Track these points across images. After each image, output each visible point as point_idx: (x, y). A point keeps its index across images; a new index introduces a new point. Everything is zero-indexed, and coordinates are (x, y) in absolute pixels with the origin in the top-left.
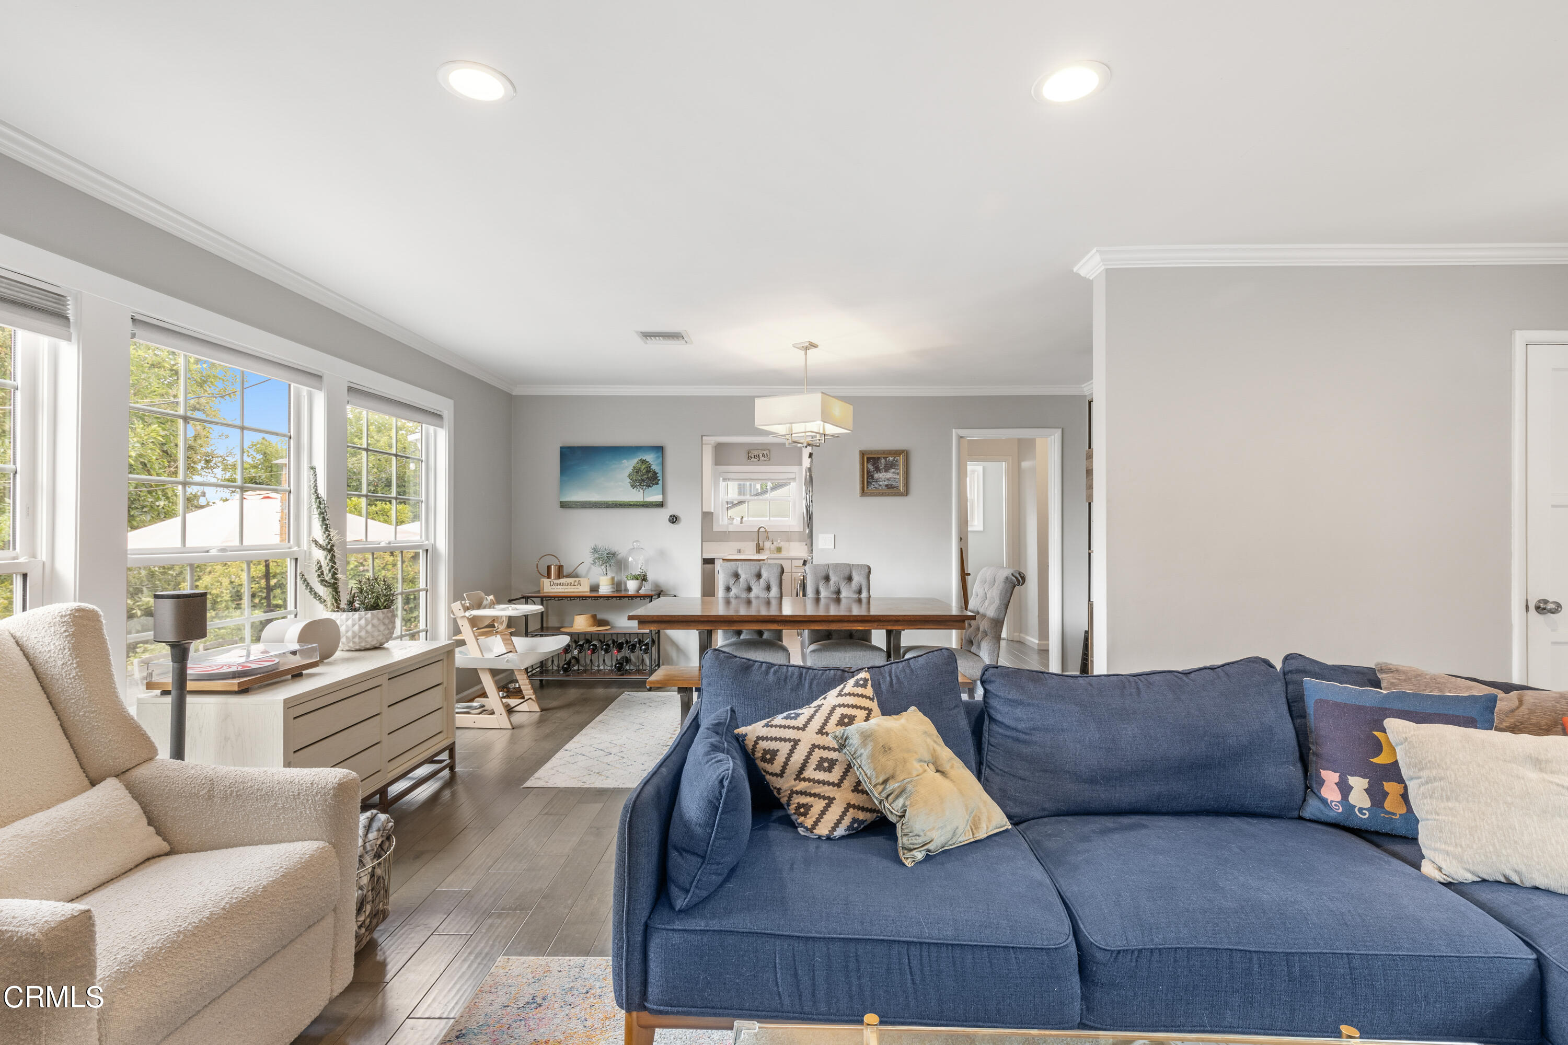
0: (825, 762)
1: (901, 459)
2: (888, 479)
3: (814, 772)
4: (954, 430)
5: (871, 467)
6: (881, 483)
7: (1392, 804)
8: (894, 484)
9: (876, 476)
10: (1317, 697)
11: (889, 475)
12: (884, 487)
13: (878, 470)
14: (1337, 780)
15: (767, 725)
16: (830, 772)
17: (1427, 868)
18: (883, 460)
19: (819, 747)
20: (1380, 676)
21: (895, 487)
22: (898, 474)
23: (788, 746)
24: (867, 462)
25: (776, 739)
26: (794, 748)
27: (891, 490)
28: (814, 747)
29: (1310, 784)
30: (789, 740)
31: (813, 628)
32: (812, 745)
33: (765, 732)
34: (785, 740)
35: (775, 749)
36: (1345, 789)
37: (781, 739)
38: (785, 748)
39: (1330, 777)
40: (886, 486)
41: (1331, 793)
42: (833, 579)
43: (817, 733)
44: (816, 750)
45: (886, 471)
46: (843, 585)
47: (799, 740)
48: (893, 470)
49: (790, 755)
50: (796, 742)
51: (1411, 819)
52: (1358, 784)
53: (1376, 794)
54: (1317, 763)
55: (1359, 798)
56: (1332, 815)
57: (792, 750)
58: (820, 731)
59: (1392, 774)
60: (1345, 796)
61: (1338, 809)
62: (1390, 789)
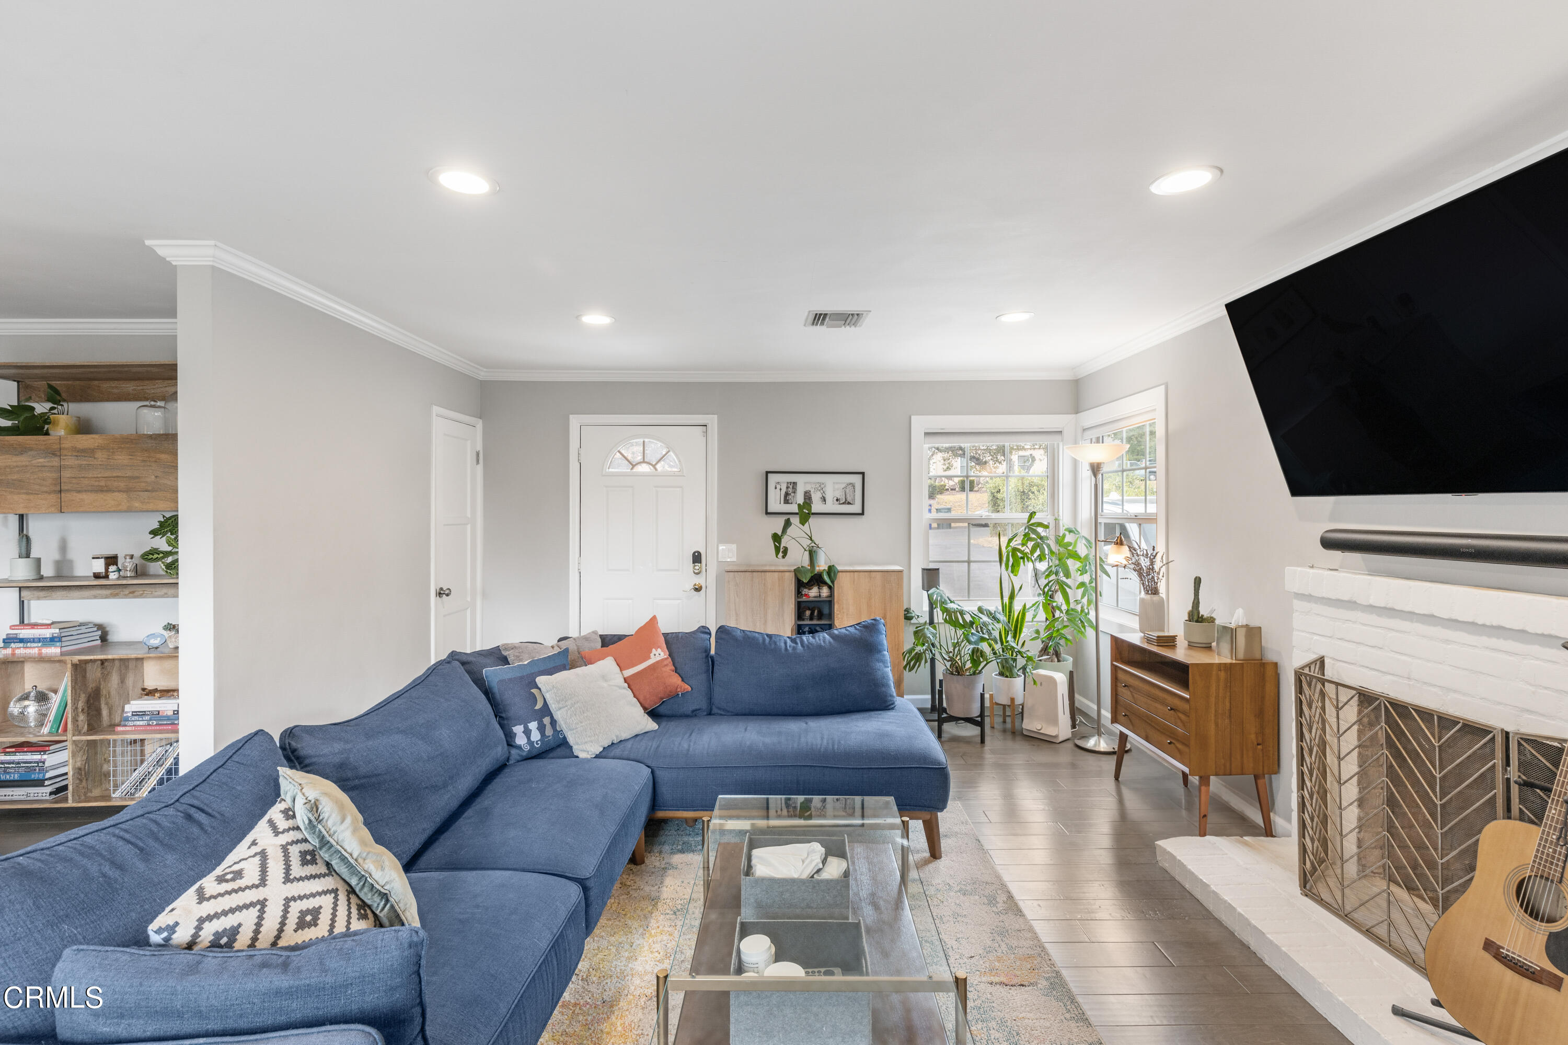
0: (307, 915)
3: (295, 934)
7: (549, 731)
10: (498, 680)
14: (523, 730)
15: (198, 899)
16: (316, 925)
17: (579, 755)
19: (294, 899)
20: (505, 653)
23: (254, 912)
25: (232, 911)
26: (262, 911)
28: (288, 901)
29: (510, 739)
30: (252, 904)
32: (285, 900)
33: (209, 908)
34: (246, 906)
35: (235, 925)
36: (527, 732)
37: (239, 908)
38: (248, 919)
39: (518, 730)
41: (521, 740)
43: (284, 883)
44: (292, 903)
47: (266, 900)
49: (259, 925)
50: (262, 904)
51: (561, 734)
52: (533, 726)
53: (541, 728)
54: (509, 725)
55: (536, 736)
56: (524, 754)
57: (261, 918)
58: (288, 879)
59: (546, 710)
60: (529, 738)
61: (527, 748)
62: (547, 720)
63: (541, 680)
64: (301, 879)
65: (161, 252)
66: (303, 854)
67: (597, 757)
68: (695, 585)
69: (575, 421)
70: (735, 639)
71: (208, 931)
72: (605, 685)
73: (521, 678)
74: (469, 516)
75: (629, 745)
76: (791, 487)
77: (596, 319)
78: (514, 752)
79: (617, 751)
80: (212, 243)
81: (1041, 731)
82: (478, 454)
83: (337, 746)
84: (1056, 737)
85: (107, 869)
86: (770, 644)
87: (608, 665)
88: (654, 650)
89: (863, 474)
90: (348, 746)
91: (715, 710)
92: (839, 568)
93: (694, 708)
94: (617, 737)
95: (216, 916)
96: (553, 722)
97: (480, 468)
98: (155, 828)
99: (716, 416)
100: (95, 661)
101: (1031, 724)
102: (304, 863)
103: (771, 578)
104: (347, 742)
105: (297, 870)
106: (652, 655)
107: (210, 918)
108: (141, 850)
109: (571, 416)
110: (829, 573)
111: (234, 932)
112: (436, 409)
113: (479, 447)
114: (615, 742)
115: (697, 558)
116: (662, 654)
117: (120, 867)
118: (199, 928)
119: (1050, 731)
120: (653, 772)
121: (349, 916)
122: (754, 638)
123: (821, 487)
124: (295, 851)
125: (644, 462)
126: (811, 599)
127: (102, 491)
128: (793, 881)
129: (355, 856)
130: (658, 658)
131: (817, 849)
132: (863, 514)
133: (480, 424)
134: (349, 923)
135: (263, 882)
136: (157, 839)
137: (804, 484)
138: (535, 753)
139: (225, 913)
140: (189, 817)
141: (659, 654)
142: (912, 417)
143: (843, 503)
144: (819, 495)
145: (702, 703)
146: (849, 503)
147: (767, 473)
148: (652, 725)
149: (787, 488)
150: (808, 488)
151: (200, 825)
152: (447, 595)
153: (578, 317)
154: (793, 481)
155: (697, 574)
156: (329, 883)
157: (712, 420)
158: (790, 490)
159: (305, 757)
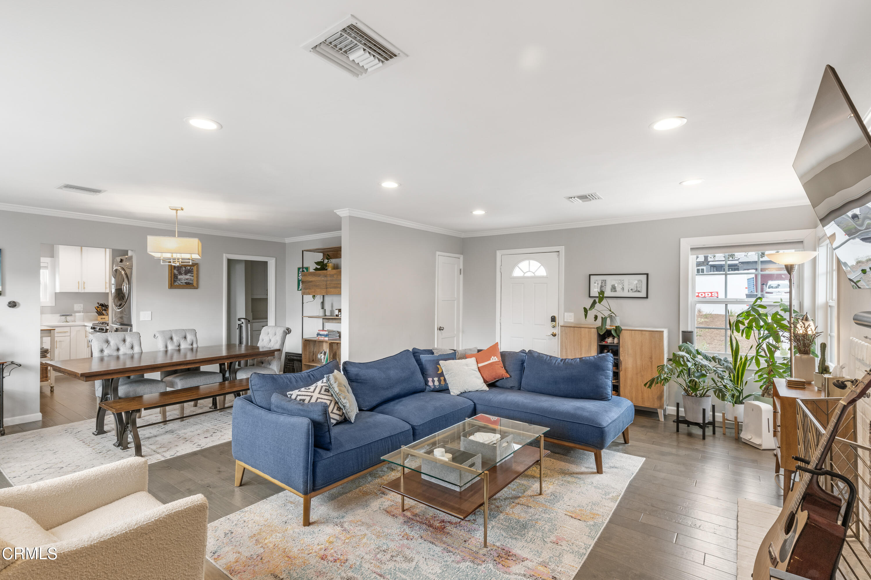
1: (195, 268)
2: (187, 279)
4: (224, 254)
5: (176, 272)
6: (182, 281)
7: (443, 383)
8: (191, 282)
9: (179, 277)
10: (425, 360)
11: (187, 277)
12: (184, 284)
13: (180, 274)
15: (299, 391)
17: (452, 393)
18: (184, 268)
19: (319, 398)
20: (433, 351)
21: (191, 284)
22: (193, 276)
23: (309, 398)
24: (174, 269)
25: (304, 395)
26: (311, 398)
27: (189, 285)
29: (426, 382)
30: (309, 396)
31: (163, 370)
32: (317, 398)
33: (300, 393)
34: (308, 396)
36: (433, 381)
37: (306, 396)
38: (308, 399)
39: (430, 379)
40: (186, 283)
41: (430, 384)
42: (175, 339)
45: (186, 275)
46: (182, 342)
48: (190, 274)
50: (312, 396)
51: (446, 384)
52: (436, 379)
53: (439, 381)
54: (426, 377)
55: (436, 383)
56: (432, 389)
57: (310, 399)
58: (319, 393)
59: (442, 374)
60: (434, 383)
61: (433, 387)
62: (442, 378)
63: (441, 362)
64: (323, 394)
65: (338, 213)
66: (326, 389)
67: (458, 395)
68: (553, 333)
69: (499, 253)
70: (533, 357)
71: (299, 398)
72: (466, 368)
73: (434, 360)
74: (456, 296)
75: (471, 393)
76: (604, 282)
77: (479, 212)
78: (428, 387)
79: (465, 395)
80: (348, 209)
81: (750, 440)
82: (460, 270)
83: (357, 369)
84: (760, 445)
85: (288, 382)
86: (548, 360)
87: (473, 360)
88: (493, 357)
89: (647, 274)
90: (360, 370)
91: (522, 388)
92: (623, 328)
93: (512, 385)
94: (467, 389)
95: (301, 395)
96: (445, 380)
97: (462, 276)
98: (301, 376)
99: (564, 246)
100: (335, 343)
101: (745, 435)
102: (325, 391)
103: (584, 331)
104: (360, 368)
105: (323, 392)
106: (491, 359)
107: (299, 395)
108: (296, 380)
109: (497, 251)
110: (615, 331)
111: (304, 400)
112: (438, 253)
113: (461, 267)
114: (466, 391)
115: (553, 319)
116: (497, 359)
117: (291, 382)
118: (297, 397)
119: (756, 441)
120: (475, 405)
121: (334, 408)
122: (542, 357)
123: (622, 282)
124: (324, 388)
125: (529, 271)
126: (608, 344)
127: (335, 288)
128: (479, 443)
129: (337, 392)
130: (494, 361)
131: (498, 436)
132: (647, 297)
133: (462, 257)
134: (333, 409)
135: (314, 392)
136: (300, 379)
137: (611, 281)
138: (436, 389)
139: (303, 395)
140: (309, 376)
141: (494, 359)
142: (681, 239)
143: (635, 292)
144: (621, 286)
145: (515, 384)
146: (639, 291)
147: (590, 275)
148: (485, 388)
149: (602, 283)
150: (613, 283)
151: (311, 379)
152: (442, 330)
153: (471, 212)
154: (604, 279)
155: (554, 327)
156: (330, 398)
157: (562, 249)
158: (603, 284)
159: (347, 370)
